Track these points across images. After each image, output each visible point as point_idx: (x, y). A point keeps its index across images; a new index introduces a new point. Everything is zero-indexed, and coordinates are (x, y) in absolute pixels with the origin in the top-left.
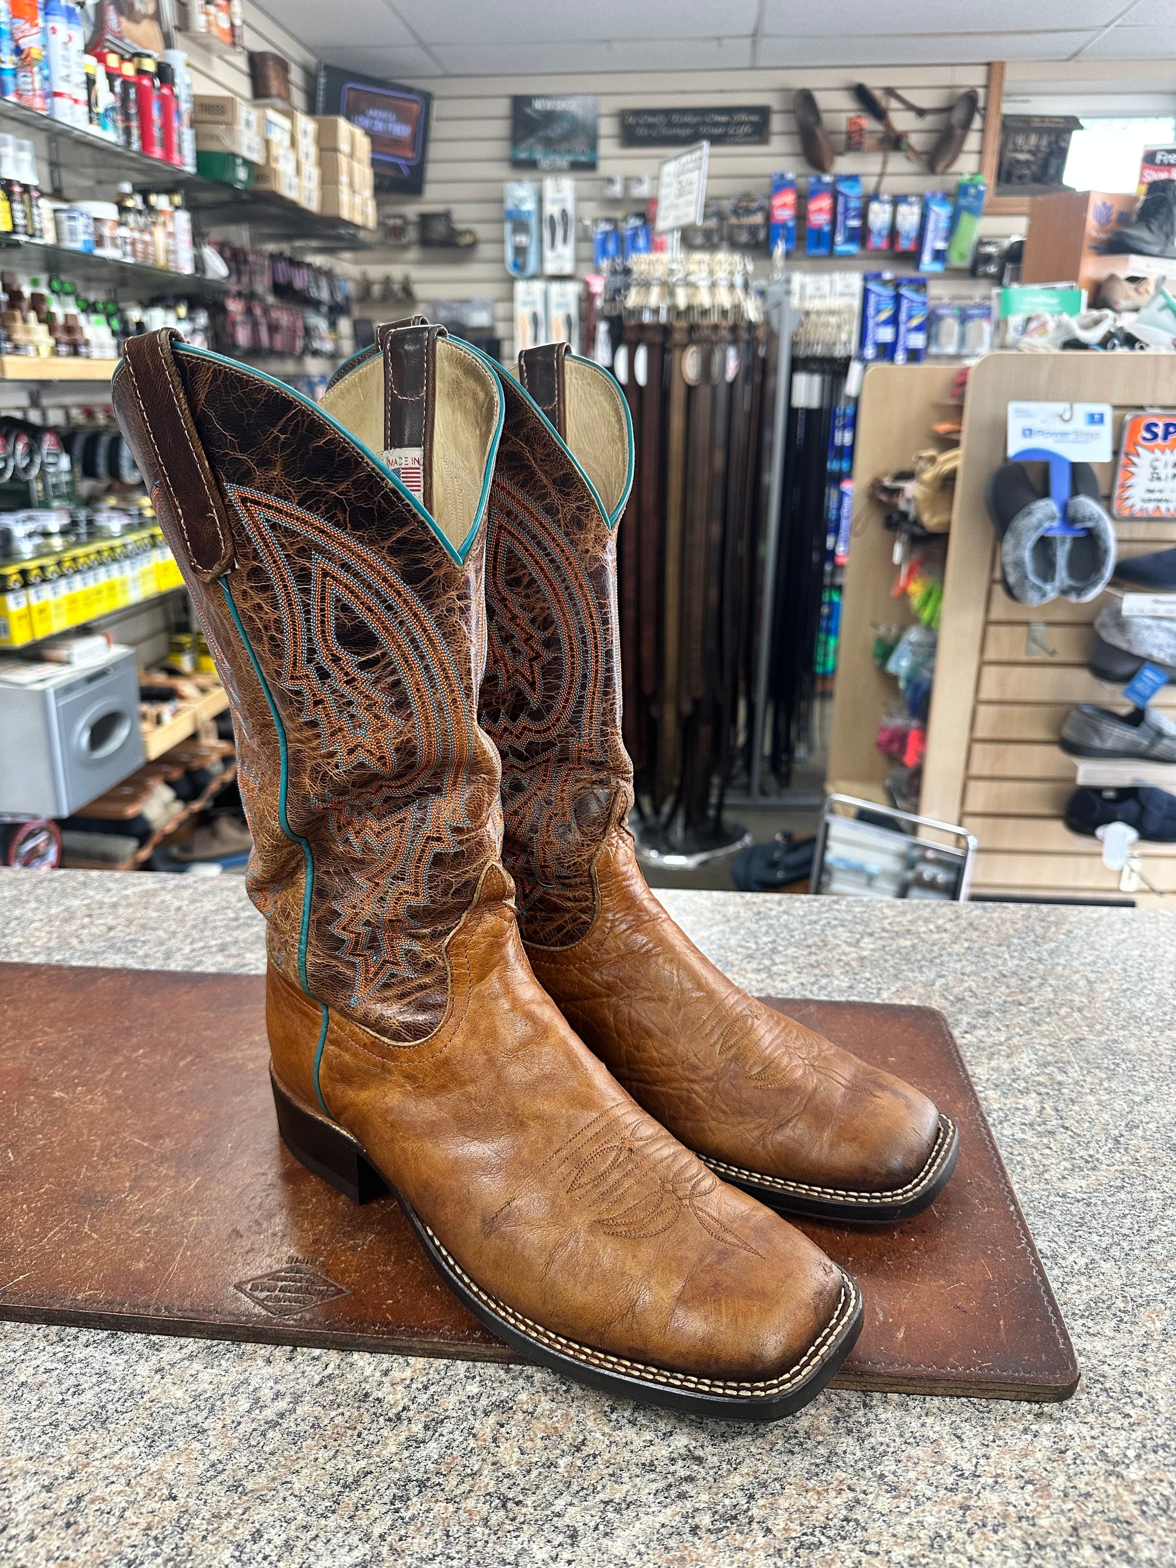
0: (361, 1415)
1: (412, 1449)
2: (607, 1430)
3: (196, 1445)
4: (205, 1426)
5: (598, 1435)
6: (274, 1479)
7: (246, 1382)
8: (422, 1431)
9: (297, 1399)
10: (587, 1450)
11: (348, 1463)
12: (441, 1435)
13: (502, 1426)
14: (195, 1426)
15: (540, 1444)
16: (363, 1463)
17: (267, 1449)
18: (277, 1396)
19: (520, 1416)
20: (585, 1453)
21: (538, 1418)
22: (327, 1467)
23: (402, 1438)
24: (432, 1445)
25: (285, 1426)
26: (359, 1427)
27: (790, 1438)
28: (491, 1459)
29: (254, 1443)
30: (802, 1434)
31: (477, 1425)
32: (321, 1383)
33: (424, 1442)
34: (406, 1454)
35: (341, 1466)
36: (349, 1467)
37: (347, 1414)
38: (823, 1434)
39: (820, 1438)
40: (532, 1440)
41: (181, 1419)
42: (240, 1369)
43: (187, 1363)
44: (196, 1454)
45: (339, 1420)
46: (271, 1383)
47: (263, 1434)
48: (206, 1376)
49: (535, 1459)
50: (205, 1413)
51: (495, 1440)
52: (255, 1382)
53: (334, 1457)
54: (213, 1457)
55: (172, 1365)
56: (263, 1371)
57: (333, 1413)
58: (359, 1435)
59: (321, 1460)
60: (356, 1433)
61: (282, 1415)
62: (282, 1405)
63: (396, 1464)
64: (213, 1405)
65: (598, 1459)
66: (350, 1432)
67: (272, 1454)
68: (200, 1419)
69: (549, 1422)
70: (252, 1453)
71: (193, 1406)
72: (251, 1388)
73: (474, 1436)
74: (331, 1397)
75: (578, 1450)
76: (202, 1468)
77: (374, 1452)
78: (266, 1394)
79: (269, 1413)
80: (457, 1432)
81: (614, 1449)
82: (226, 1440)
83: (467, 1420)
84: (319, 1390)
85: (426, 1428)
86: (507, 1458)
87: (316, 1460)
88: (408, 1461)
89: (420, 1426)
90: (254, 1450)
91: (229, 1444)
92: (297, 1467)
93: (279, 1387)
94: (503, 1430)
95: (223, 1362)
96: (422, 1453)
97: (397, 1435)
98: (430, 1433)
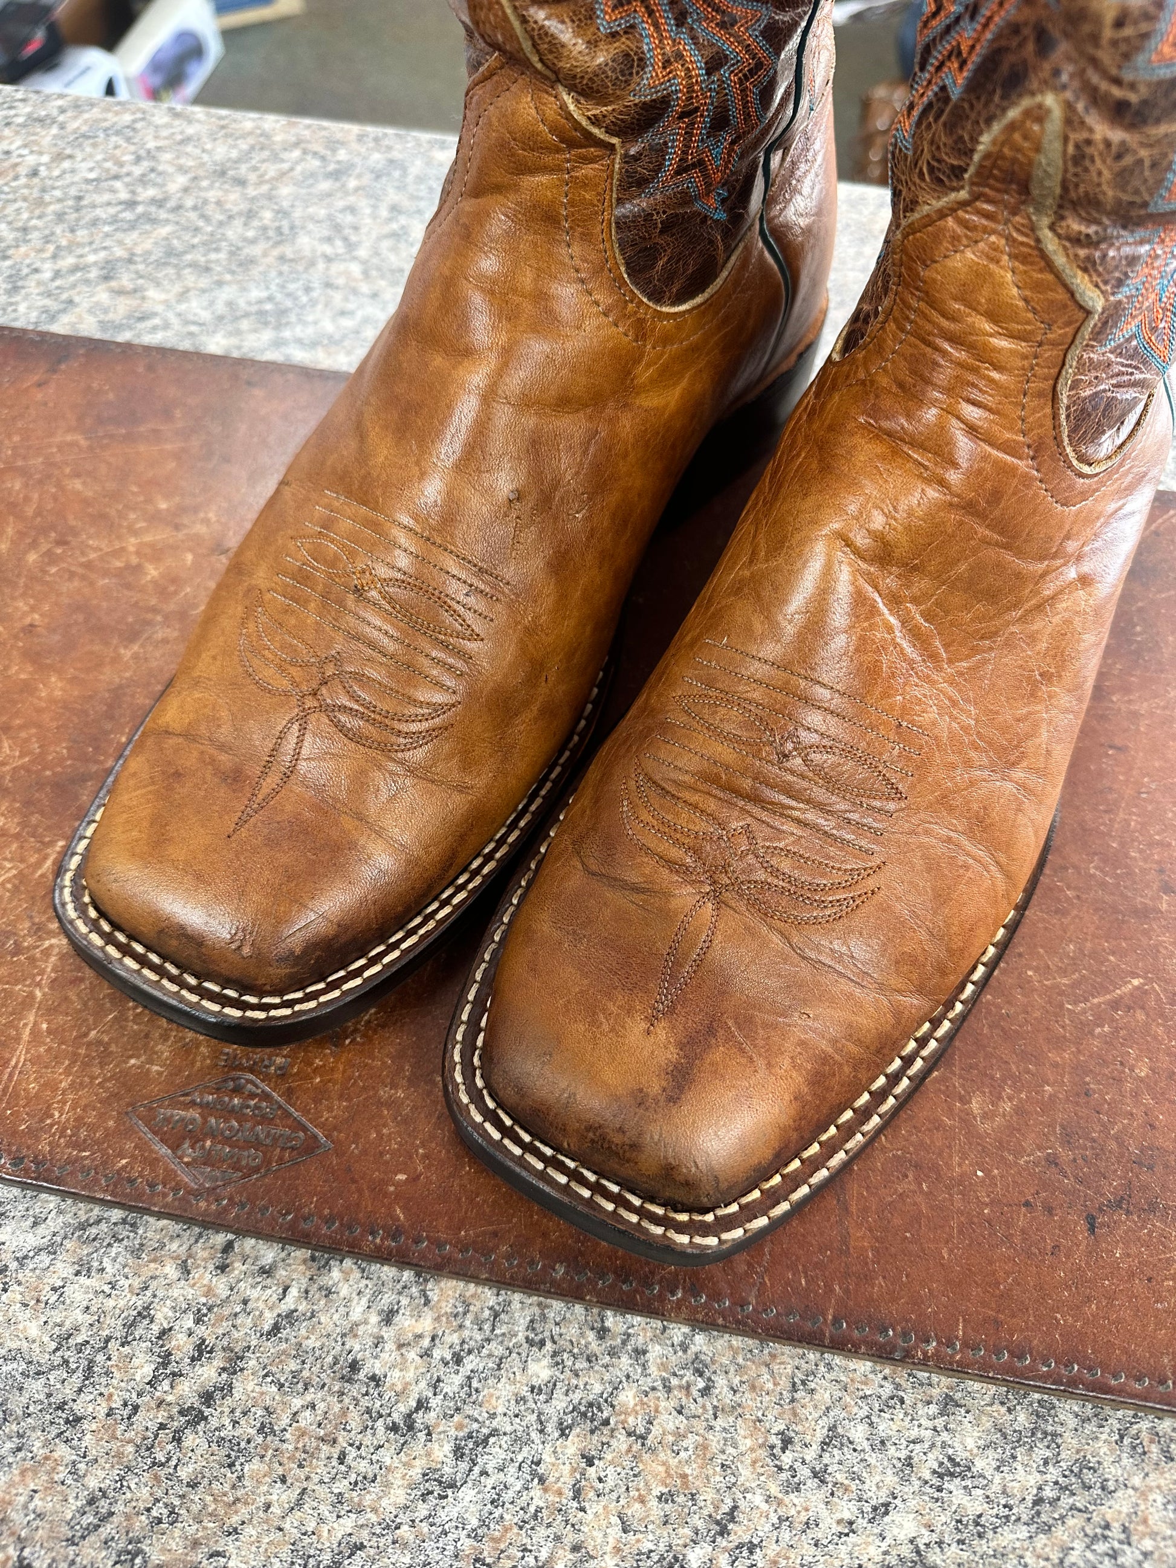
0: (345, 1411)
1: (432, 1500)
2: (774, 1489)
3: (63, 1451)
4: (79, 1408)
5: (758, 1499)
6: (196, 1544)
7: (145, 1314)
8: (450, 1461)
9: (234, 1365)
10: (739, 1533)
11: (322, 1520)
12: (484, 1473)
13: (590, 1463)
14: (61, 1407)
15: (656, 1510)
16: (348, 1523)
17: (184, 1473)
18: (201, 1351)
19: (621, 1442)
20: (735, 1539)
21: (652, 1450)
22: (287, 1526)
23: (416, 1473)
24: (467, 1493)
25: (214, 1423)
26: (342, 1442)
27: (1095, 1538)
28: (570, 1538)
29: (161, 1457)
30: (1116, 1532)
31: (547, 1457)
32: (276, 1328)
33: (452, 1485)
34: (423, 1510)
35: (311, 1526)
36: (325, 1529)
37: (321, 1407)
38: (1153, 1535)
39: (1148, 1544)
40: (642, 1501)
41: (36, 1387)
42: (137, 1283)
43: (45, 1259)
44: (62, 1473)
45: (307, 1418)
46: (189, 1322)
47: (177, 1439)
48: (79, 1292)
49: (647, 1546)
50: (76, 1380)
51: (577, 1494)
52: (162, 1315)
53: (299, 1504)
54: (92, 1483)
55: (21, 1261)
56: (175, 1292)
57: (297, 1403)
58: (342, 1459)
59: (275, 1510)
60: (335, 1452)
61: (207, 1398)
62: (208, 1373)
63: (405, 1531)
64: (91, 1363)
65: (758, 1554)
66: (325, 1448)
67: (193, 1485)
68: (68, 1392)
69: (673, 1462)
70: (156, 1478)
71: (57, 1360)
72: (156, 1329)
73: (542, 1480)
74: (293, 1365)
75: (723, 1532)
76: (74, 1504)
77: (368, 1500)
78: (181, 1344)
79: (187, 1391)
80: (512, 1470)
81: (785, 1535)
82: (115, 1445)
83: (529, 1442)
84: (271, 1347)
85: (458, 1452)
86: (598, 1535)
87: (268, 1506)
88: (425, 1527)
89: (448, 1448)
90: (162, 1473)
91: (119, 1455)
92: (235, 1520)
93: (201, 1331)
94: (591, 1471)
95: (107, 1263)
96: (449, 1512)
97: (407, 1465)
98: (464, 1466)
